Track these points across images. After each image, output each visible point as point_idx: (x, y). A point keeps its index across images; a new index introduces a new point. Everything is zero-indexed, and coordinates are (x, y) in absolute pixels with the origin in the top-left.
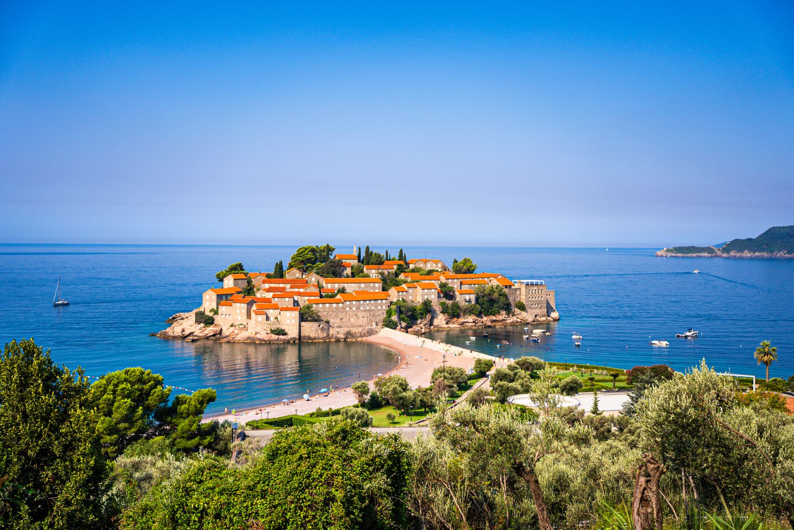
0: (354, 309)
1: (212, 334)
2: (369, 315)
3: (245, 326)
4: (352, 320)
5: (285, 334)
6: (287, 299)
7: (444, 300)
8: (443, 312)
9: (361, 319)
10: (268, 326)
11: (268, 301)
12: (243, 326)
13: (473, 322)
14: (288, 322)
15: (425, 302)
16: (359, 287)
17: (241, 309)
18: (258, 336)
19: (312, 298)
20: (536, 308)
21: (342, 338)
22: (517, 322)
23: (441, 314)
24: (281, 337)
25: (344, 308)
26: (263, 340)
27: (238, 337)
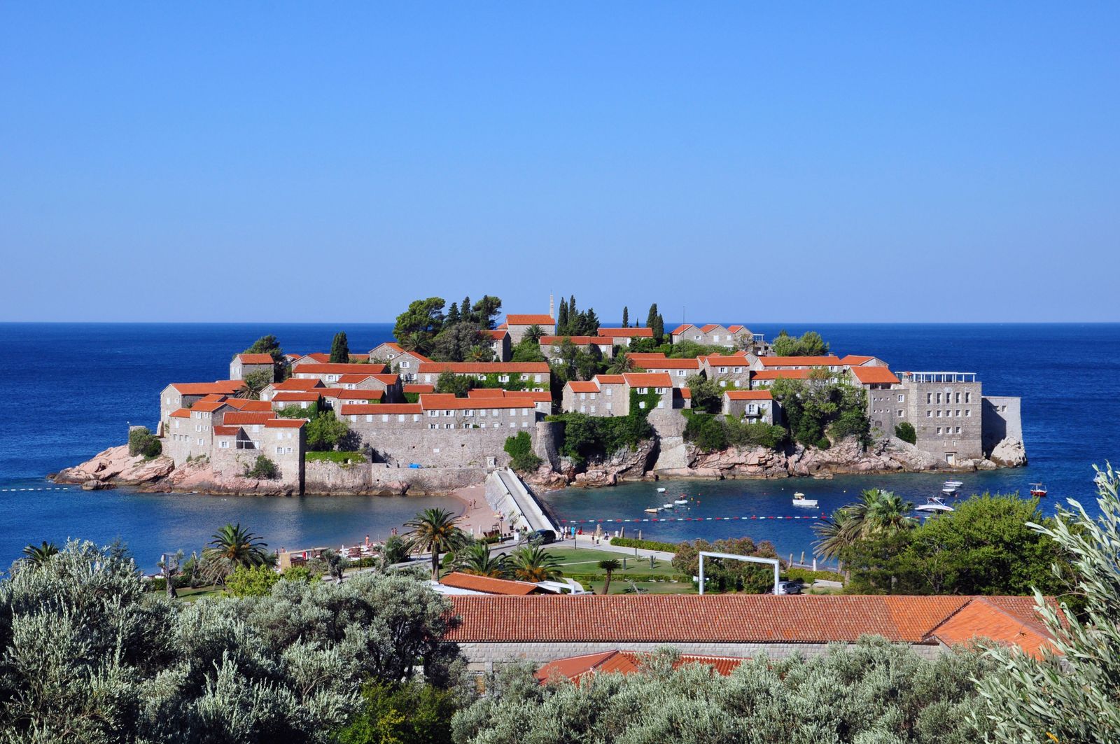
1: (152, 475)
2: (477, 441)
3: (208, 459)
4: (437, 450)
5: (278, 476)
6: (304, 405)
9: (458, 449)
10: (241, 459)
11: (266, 406)
12: (204, 460)
13: (759, 465)
14: (280, 451)
17: (203, 421)
20: (950, 437)
21: (397, 489)
22: (890, 468)
23: (680, 444)
24: (265, 483)
25: (421, 425)
26: (226, 489)
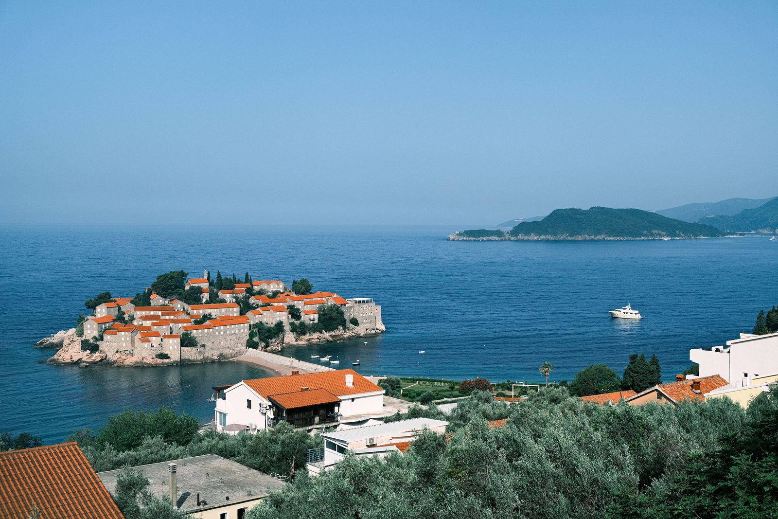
0: (222, 333)
1: (100, 359)
2: (235, 338)
3: (130, 352)
4: (222, 343)
5: (169, 358)
6: (164, 327)
7: (293, 320)
8: (292, 331)
9: (229, 341)
10: (153, 352)
11: (148, 328)
12: (128, 352)
13: (317, 339)
14: (171, 347)
15: (278, 323)
16: (221, 312)
17: (125, 337)
18: (145, 361)
19: (185, 324)
20: (367, 323)
21: (217, 360)
22: (353, 336)
23: (291, 333)
24: (166, 361)
25: (214, 333)
26: (150, 364)
27: (127, 362)
